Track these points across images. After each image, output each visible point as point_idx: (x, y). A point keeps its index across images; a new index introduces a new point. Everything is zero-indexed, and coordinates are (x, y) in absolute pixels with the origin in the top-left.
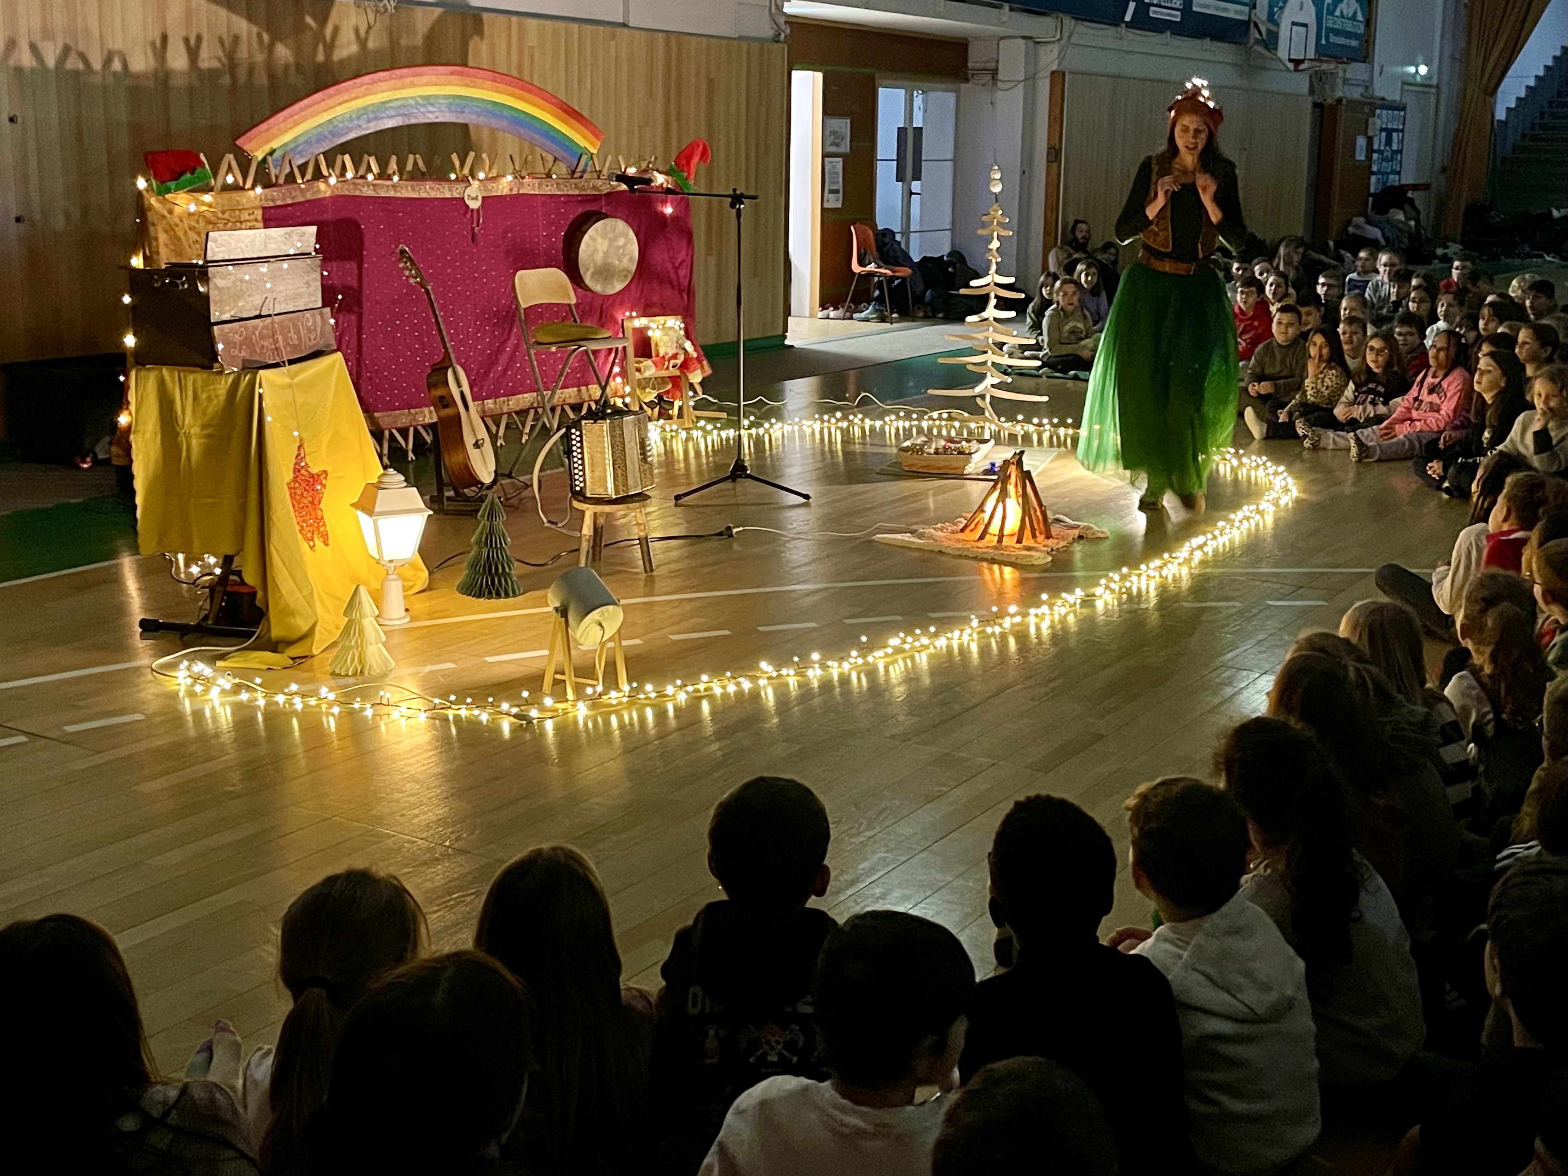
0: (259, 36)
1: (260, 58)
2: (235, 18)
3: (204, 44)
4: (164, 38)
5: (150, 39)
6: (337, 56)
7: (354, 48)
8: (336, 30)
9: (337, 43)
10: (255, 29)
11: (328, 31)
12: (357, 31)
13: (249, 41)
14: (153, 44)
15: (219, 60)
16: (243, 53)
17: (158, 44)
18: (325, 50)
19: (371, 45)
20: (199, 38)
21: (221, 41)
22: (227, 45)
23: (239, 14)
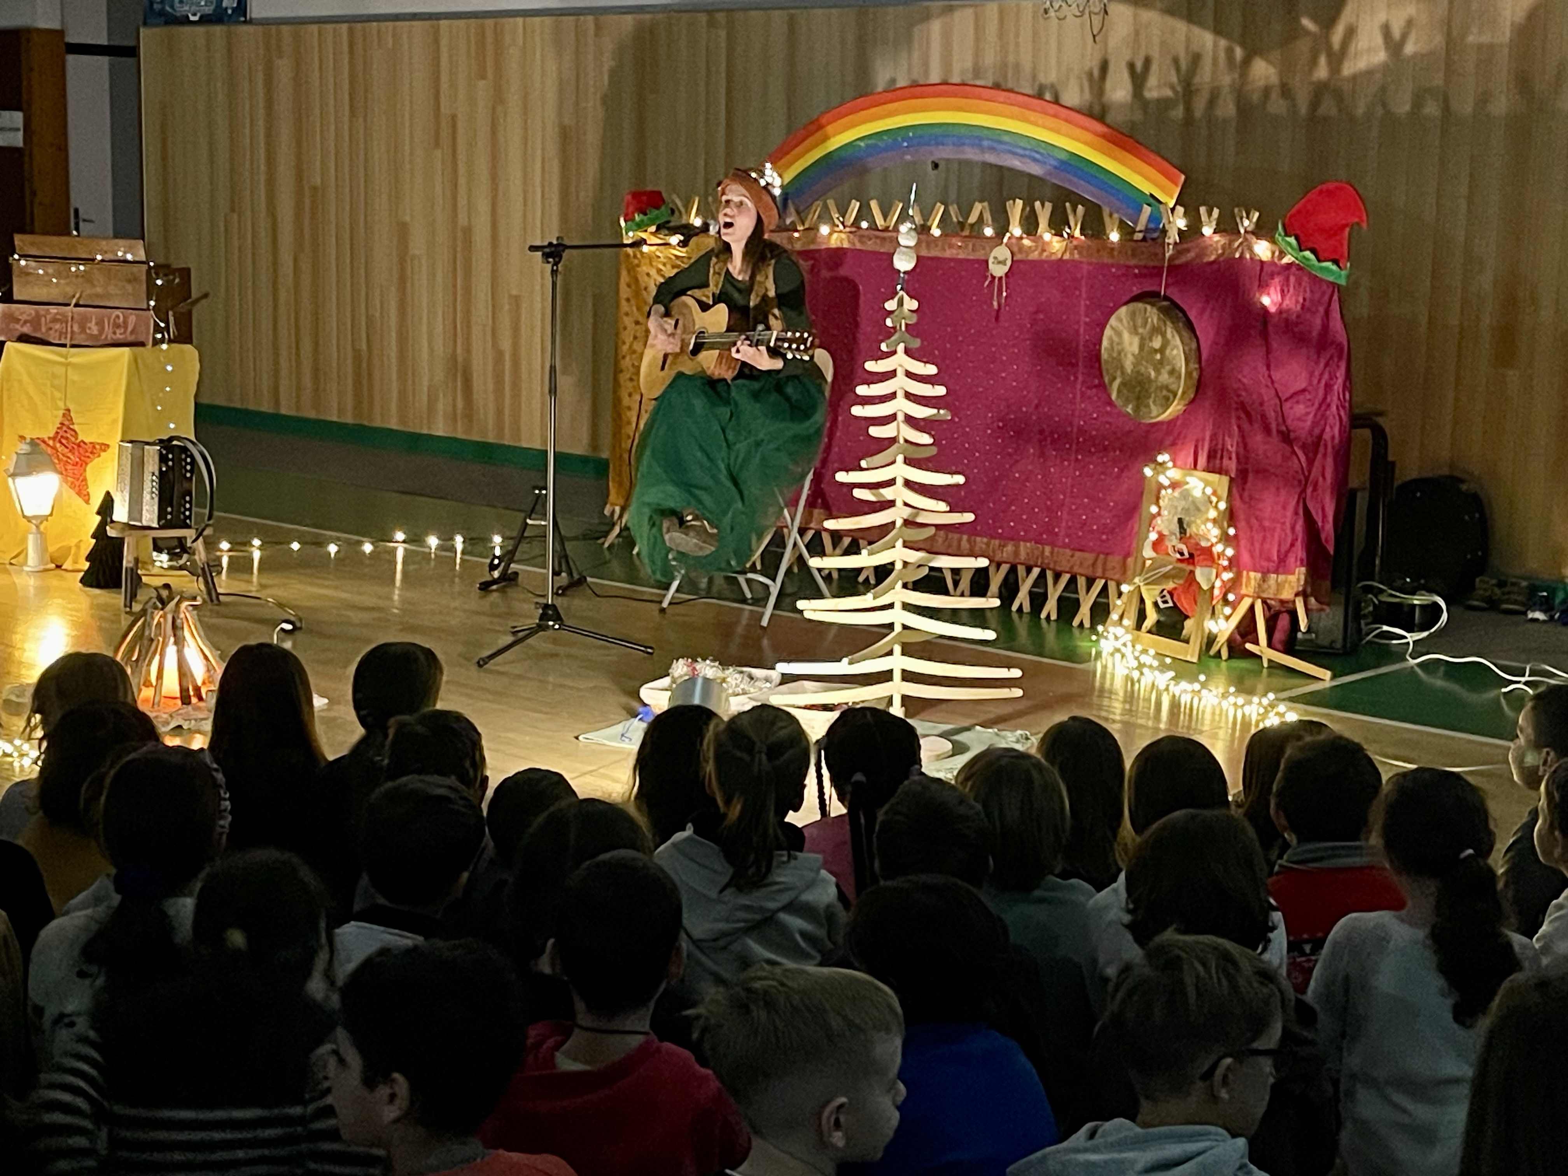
0: (1230, 52)
1: (1226, 80)
2: (1196, 30)
3: (1154, 68)
4: (1104, 67)
5: (1087, 68)
6: (1348, 69)
7: (1381, 56)
8: (1351, 32)
9: (1352, 49)
10: (1223, 43)
11: (1337, 36)
12: (1386, 30)
13: (1215, 60)
14: (1090, 74)
15: (1172, 88)
16: (1204, 77)
17: (1096, 73)
18: (1330, 63)
19: (1410, 49)
20: (1147, 62)
21: (1176, 61)
22: (1184, 66)
23: (1201, 24)
